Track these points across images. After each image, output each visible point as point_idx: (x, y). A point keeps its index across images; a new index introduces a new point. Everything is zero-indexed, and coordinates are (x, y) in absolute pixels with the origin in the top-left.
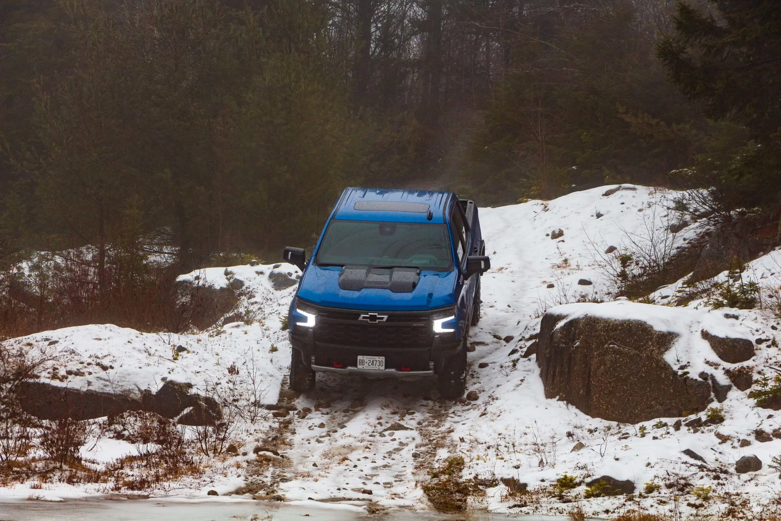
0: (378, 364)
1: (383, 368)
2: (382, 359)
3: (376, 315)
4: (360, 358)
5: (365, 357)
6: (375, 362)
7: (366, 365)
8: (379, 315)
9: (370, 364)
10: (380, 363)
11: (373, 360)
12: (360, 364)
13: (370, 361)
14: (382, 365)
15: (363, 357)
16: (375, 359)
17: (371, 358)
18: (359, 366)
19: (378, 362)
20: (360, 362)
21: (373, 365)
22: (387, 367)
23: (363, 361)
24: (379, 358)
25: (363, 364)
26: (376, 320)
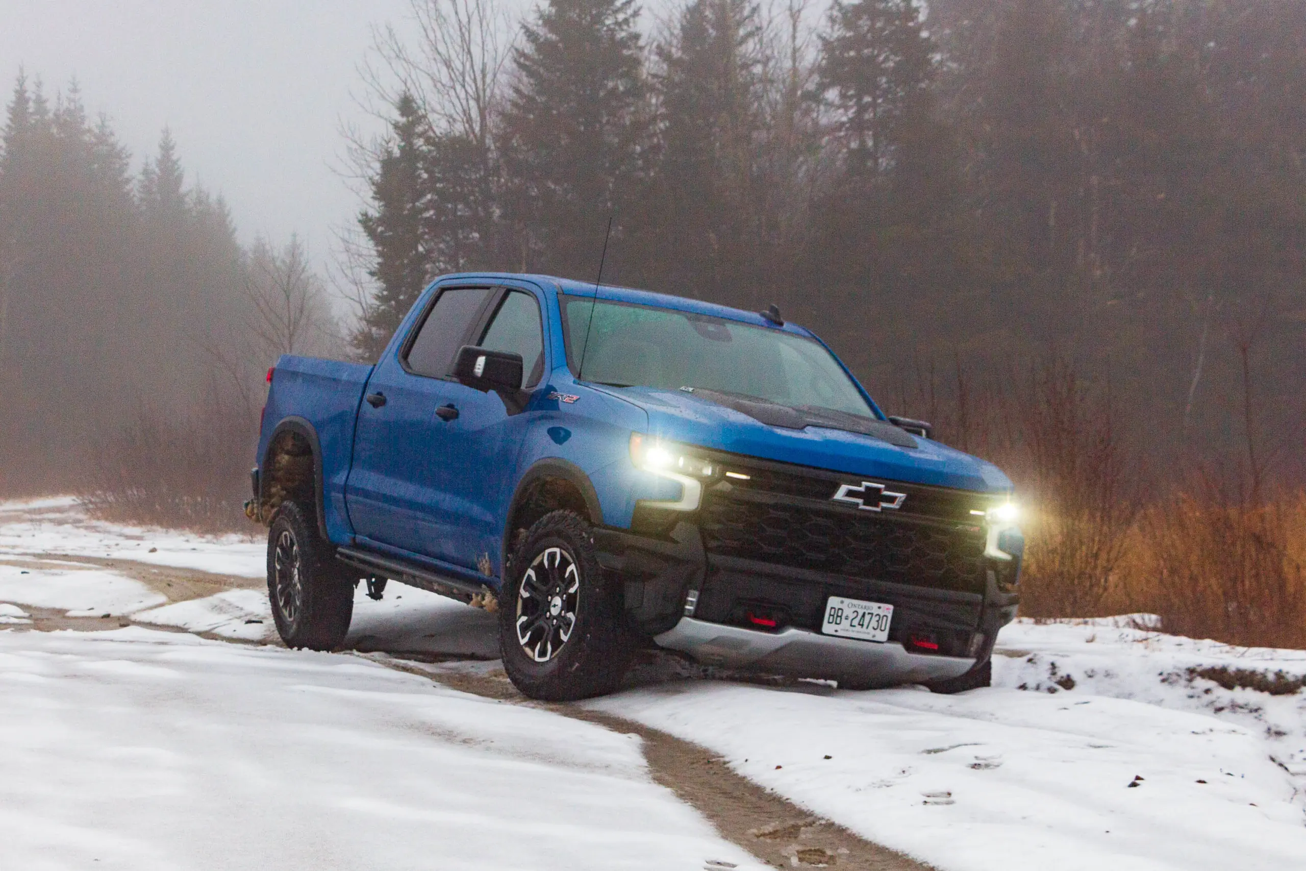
0: (874, 623)
1: (883, 636)
2: (887, 610)
3: (879, 490)
4: (834, 602)
5: (847, 601)
6: (867, 617)
7: (845, 624)
8: (887, 489)
9: (855, 622)
10: (880, 622)
11: (865, 611)
12: (831, 621)
13: (855, 614)
14: (883, 628)
15: (842, 602)
16: (869, 608)
17: (860, 607)
18: (827, 628)
19: (875, 619)
20: (830, 615)
21: (862, 625)
22: (892, 638)
23: (840, 611)
24: (879, 608)
25: (836, 623)
26: (878, 504)
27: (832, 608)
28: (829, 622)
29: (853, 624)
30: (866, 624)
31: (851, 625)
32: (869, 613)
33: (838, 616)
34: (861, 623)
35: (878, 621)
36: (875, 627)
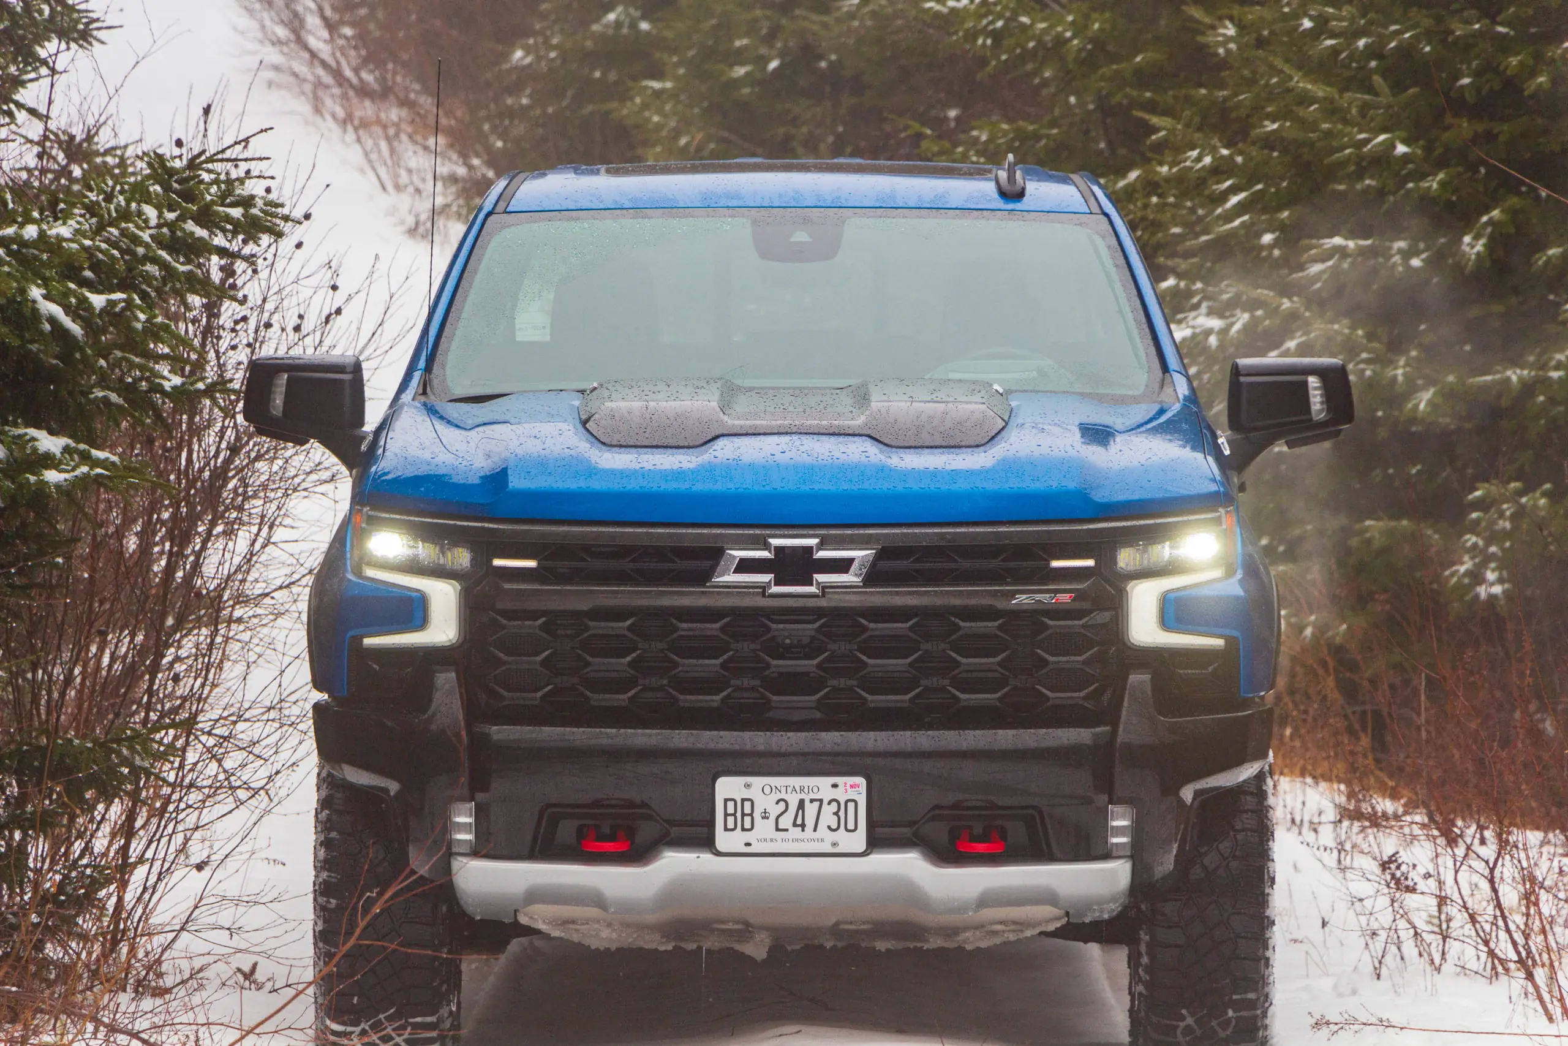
0: (828, 818)
1: (858, 841)
2: (853, 787)
3: (809, 550)
4: (727, 787)
5: (758, 781)
6: (811, 810)
7: (764, 828)
8: (822, 546)
9: (786, 821)
10: (842, 814)
11: (803, 796)
12: (731, 825)
13: (782, 805)
14: (851, 826)
15: (748, 786)
16: (810, 790)
17: (790, 790)
18: (723, 840)
19: (828, 810)
20: (726, 815)
21: (803, 826)
22: (875, 843)
23: (747, 805)
24: (835, 786)
25: (743, 829)
26: (812, 578)
27: (726, 800)
28: (726, 829)
29: (780, 827)
30: (810, 822)
31: (778, 829)
32: (812, 801)
33: (743, 815)
34: (799, 822)
35: (836, 814)
36: (834, 826)
